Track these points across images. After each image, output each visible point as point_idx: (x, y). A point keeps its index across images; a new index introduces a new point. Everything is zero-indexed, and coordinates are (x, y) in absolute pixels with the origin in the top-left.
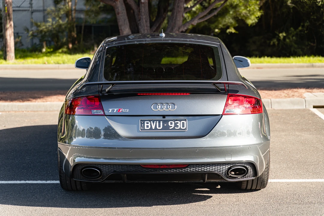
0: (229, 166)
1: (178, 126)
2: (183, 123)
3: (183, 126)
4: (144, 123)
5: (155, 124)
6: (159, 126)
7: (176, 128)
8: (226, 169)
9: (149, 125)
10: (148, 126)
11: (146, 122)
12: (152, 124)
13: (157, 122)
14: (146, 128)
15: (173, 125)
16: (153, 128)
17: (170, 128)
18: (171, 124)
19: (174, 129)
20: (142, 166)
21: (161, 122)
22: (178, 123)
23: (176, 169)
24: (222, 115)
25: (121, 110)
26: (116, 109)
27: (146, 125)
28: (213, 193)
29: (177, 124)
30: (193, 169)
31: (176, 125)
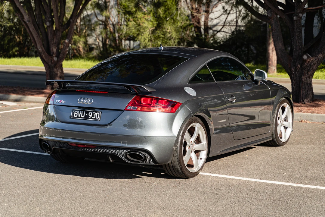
0: (127, 151)
1: (94, 116)
2: (98, 114)
3: (97, 117)
4: (74, 112)
5: (80, 113)
6: (83, 115)
7: (93, 118)
8: (125, 153)
9: (77, 114)
10: (76, 115)
12: (79, 113)
13: (82, 112)
14: (75, 116)
15: (91, 115)
16: (79, 116)
17: (89, 117)
18: (90, 114)
19: (91, 118)
21: (84, 112)
22: (94, 114)
23: (88, 148)
24: (124, 110)
25: (61, 101)
26: (59, 101)
27: (75, 113)
30: (103, 150)
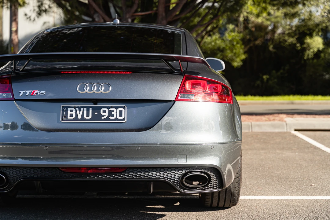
0: (184, 172)
1: (113, 115)
2: (121, 111)
3: (121, 115)
4: (67, 111)
5: (81, 112)
6: (88, 115)
7: (110, 118)
8: (180, 176)
9: (74, 113)
10: (71, 115)
11: (69, 109)
12: (78, 112)
13: (85, 109)
14: (69, 117)
15: (107, 114)
16: (80, 116)
17: (103, 118)
18: (104, 112)
19: (107, 119)
20: (62, 169)
21: (91, 109)
22: (113, 111)
23: (108, 174)
24: (174, 101)
25: (35, 92)
26: (28, 92)
27: (69, 113)
28: (168, 212)
29: (113, 113)
31: (110, 114)
